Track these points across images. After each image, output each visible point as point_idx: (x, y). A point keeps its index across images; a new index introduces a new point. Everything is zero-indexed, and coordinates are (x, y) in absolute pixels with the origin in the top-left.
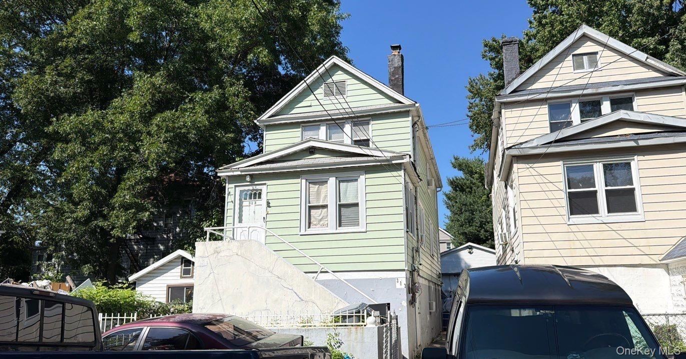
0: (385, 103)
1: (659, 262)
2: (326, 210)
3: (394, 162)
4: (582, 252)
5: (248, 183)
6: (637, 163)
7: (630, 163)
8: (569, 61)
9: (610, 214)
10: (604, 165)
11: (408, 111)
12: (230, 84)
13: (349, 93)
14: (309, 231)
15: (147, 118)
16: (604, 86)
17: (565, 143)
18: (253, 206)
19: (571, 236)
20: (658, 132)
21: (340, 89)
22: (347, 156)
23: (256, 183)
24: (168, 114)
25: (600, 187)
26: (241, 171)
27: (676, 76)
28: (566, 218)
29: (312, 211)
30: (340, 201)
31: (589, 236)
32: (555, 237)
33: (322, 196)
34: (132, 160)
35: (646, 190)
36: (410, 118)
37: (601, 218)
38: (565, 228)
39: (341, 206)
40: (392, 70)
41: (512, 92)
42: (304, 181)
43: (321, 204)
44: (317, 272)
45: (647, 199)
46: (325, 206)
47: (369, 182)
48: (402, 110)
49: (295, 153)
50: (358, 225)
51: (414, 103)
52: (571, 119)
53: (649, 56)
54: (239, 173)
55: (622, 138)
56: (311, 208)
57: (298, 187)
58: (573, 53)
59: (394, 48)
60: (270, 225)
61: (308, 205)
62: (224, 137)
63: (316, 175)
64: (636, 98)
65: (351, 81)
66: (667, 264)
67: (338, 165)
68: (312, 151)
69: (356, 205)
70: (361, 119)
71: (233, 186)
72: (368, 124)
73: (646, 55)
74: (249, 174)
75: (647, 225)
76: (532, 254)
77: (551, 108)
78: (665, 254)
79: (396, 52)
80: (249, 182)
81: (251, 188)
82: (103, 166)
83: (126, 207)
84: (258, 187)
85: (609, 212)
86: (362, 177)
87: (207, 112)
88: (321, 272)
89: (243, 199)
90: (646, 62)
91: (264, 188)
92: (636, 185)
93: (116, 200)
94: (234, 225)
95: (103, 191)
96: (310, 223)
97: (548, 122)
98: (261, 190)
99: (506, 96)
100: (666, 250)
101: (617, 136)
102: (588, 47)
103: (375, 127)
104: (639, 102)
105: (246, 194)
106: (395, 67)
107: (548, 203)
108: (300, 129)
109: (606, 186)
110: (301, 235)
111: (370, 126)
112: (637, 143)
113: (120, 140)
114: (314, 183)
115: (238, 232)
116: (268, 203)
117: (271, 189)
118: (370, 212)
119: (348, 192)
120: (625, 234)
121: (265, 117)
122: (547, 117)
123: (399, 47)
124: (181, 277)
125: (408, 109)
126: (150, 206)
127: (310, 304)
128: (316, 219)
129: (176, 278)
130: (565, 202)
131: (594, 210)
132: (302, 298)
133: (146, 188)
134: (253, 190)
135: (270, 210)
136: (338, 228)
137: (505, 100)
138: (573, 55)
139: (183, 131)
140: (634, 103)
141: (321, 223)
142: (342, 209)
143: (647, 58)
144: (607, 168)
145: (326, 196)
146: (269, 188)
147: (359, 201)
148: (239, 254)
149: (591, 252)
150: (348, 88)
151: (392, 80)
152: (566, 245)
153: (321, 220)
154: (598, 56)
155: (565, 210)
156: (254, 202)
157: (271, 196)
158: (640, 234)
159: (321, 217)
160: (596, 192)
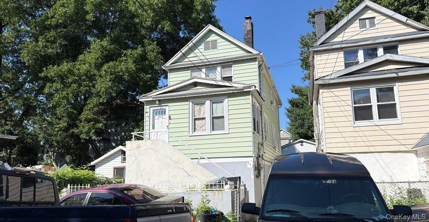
0: (241, 53)
1: (411, 149)
3: (245, 90)
4: (362, 144)
5: (158, 105)
6: (398, 87)
7: (393, 87)
8: (357, 23)
9: (380, 120)
10: (377, 89)
11: (256, 58)
12: (148, 44)
13: (219, 48)
14: (194, 134)
15: (99, 67)
16: (379, 39)
17: (352, 76)
18: (161, 119)
19: (356, 134)
20: (411, 67)
21: (214, 45)
22: (217, 87)
23: (162, 105)
24: (111, 64)
25: (374, 103)
26: (153, 98)
27: (426, 31)
28: (352, 122)
29: (196, 121)
30: (213, 115)
31: (367, 133)
32: (345, 135)
33: (202, 112)
34: (91, 92)
35: (403, 104)
36: (257, 63)
37: (375, 123)
38: (352, 129)
39: (213, 118)
40: (246, 32)
41: (322, 44)
42: (191, 103)
43: (201, 117)
44: (198, 159)
45: (403, 110)
46: (204, 119)
47: (230, 103)
48: (252, 57)
49: (185, 86)
50: (224, 129)
51: (259, 52)
52: (358, 60)
53: (408, 19)
54: (152, 99)
55: (388, 72)
56: (195, 119)
57: (187, 107)
58: (360, 18)
59: (247, 18)
60: (171, 130)
61: (193, 118)
62: (145, 77)
63: (198, 99)
64: (400, 46)
65: (220, 40)
66: (416, 151)
67: (212, 93)
68: (195, 84)
69: (223, 117)
70: (227, 64)
71: (148, 107)
72: (231, 67)
73: (406, 18)
74: (158, 100)
75: (404, 126)
76: (331, 145)
77: (346, 53)
78: (415, 145)
79: (248, 21)
80: (159, 104)
81: (159, 108)
82: (74, 96)
83: (88, 121)
84: (164, 107)
85: (380, 118)
86: (226, 100)
87: (134, 62)
88: (201, 158)
89: (155, 115)
90: (406, 22)
91: (167, 108)
92: (397, 101)
93: (83, 116)
94: (150, 131)
95: (75, 111)
96: (195, 129)
97: (343, 62)
98: (165, 109)
99: (317, 47)
100: (415, 142)
101: (385, 70)
102: (369, 14)
103: (236, 69)
104: (401, 48)
105: (157, 112)
106: (247, 31)
107: (341, 114)
108: (190, 71)
109: (378, 102)
110: (189, 136)
111: (232, 68)
112: (398, 75)
113: (84, 80)
114: (197, 104)
115: (152, 135)
116: (170, 117)
117: (171, 108)
118: (231, 121)
119: (217, 109)
120: (390, 132)
121: (168, 64)
122: (343, 59)
123: (250, 18)
124: (122, 162)
125: (256, 57)
126: (103, 120)
127: (194, 178)
128: (198, 126)
129: (118, 163)
130: (351, 113)
131: (370, 117)
132: (189, 174)
133: (100, 109)
134: (161, 109)
135: (171, 121)
136: (212, 131)
137: (316, 49)
138: (360, 20)
139: (120, 74)
140: (398, 49)
141: (202, 128)
142: (214, 120)
143: (407, 20)
144: (379, 90)
145: (204, 112)
146: (170, 108)
147: (225, 115)
148: (152, 148)
149: (368, 144)
150: (219, 45)
151: (246, 39)
152: (352, 139)
154: (375, 20)
155: (352, 118)
156: (161, 117)
157: (171, 113)
158: (399, 132)
159: (201, 125)
160: (371, 106)
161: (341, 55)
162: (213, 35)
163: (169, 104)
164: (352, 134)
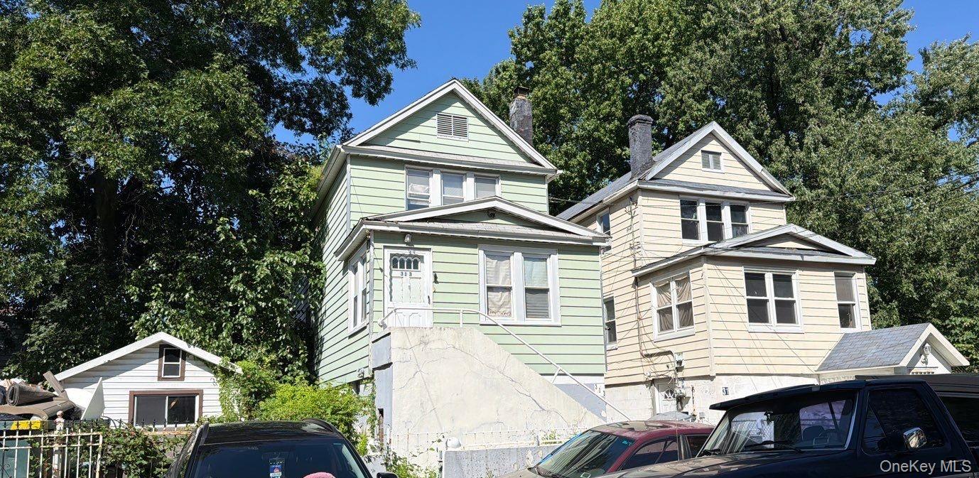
0: (516, 160)
1: (815, 373)
2: (507, 293)
4: (760, 360)
5: (405, 245)
6: (798, 277)
7: (791, 276)
8: (698, 157)
9: (778, 324)
10: (774, 275)
11: (544, 177)
13: (470, 136)
14: (489, 320)
16: (729, 191)
18: (408, 278)
19: (752, 344)
21: (461, 128)
23: (415, 246)
25: (771, 296)
26: (401, 227)
28: (746, 325)
29: (491, 293)
30: (526, 284)
31: (765, 344)
32: (739, 343)
33: (502, 275)
35: (806, 304)
36: (546, 186)
37: (772, 328)
38: (746, 335)
39: (528, 291)
40: (521, 119)
41: (652, 179)
42: (482, 252)
43: (500, 284)
45: (806, 312)
46: (507, 289)
47: (564, 264)
48: (538, 173)
49: (469, 213)
50: (546, 316)
53: (763, 169)
54: (397, 229)
55: (790, 251)
56: (490, 289)
57: (474, 259)
58: (702, 149)
61: (486, 285)
63: (498, 247)
64: (750, 208)
65: (472, 120)
66: (818, 375)
68: (492, 213)
69: (546, 291)
70: (488, 175)
71: (381, 245)
73: (761, 167)
74: (412, 233)
75: (806, 337)
76: (722, 360)
77: (682, 203)
78: (820, 366)
80: (407, 244)
81: (407, 252)
84: (417, 253)
85: (778, 322)
86: (553, 257)
89: (392, 267)
90: (760, 174)
91: (426, 255)
92: (795, 298)
94: (384, 304)
96: (488, 310)
98: (421, 258)
99: (647, 183)
100: (820, 361)
101: (785, 248)
102: (713, 146)
103: (505, 189)
105: (395, 261)
106: (524, 116)
107: (732, 309)
108: (404, 172)
109: (776, 295)
110: (481, 325)
111: (498, 186)
112: (803, 258)
114: (493, 257)
116: (436, 277)
117: (440, 257)
118: (567, 302)
119: (534, 273)
120: (792, 345)
122: (679, 213)
124: (160, 378)
125: (546, 173)
127: (554, 414)
128: (495, 304)
129: (149, 380)
130: (745, 309)
131: (767, 319)
132: (543, 406)
134: (410, 255)
135: (439, 287)
136: (525, 319)
137: (646, 186)
138: (702, 151)
140: (747, 213)
141: (502, 310)
142: (530, 295)
143: (761, 170)
144: (776, 278)
145: (509, 276)
146: (432, 257)
147: (550, 286)
148: (457, 346)
149: (767, 360)
150: (470, 129)
152: (747, 352)
153: (501, 307)
154: (722, 158)
155: (746, 317)
156: (408, 273)
157: (439, 268)
158: (801, 345)
159: (501, 303)
160: (767, 301)
161: (676, 203)
162: (458, 104)
163: (434, 248)
164: (747, 344)
